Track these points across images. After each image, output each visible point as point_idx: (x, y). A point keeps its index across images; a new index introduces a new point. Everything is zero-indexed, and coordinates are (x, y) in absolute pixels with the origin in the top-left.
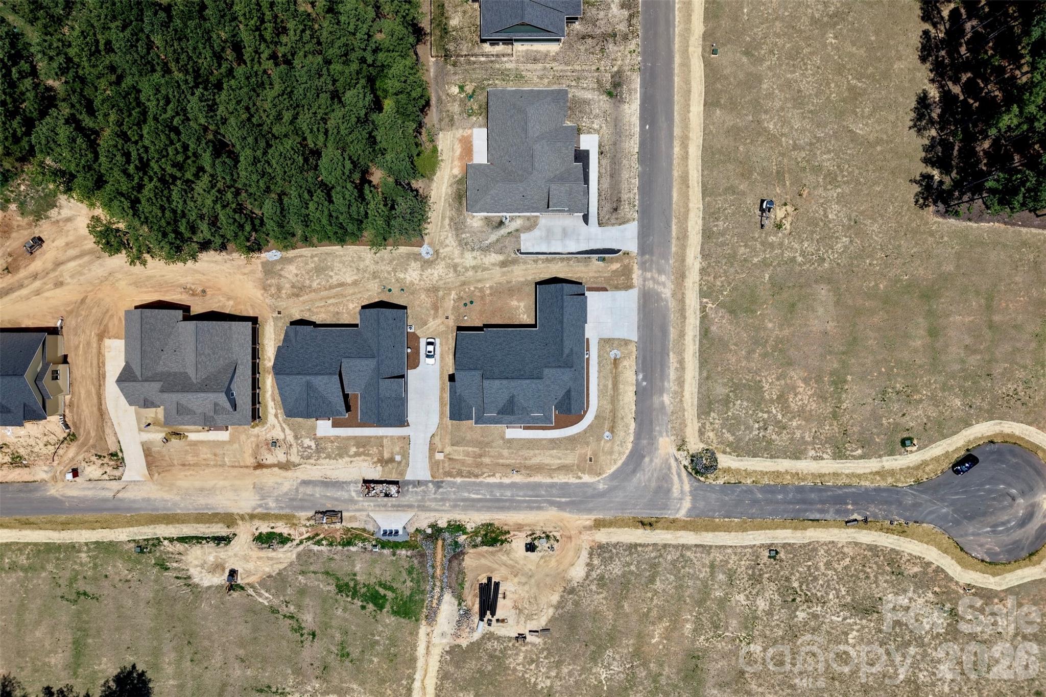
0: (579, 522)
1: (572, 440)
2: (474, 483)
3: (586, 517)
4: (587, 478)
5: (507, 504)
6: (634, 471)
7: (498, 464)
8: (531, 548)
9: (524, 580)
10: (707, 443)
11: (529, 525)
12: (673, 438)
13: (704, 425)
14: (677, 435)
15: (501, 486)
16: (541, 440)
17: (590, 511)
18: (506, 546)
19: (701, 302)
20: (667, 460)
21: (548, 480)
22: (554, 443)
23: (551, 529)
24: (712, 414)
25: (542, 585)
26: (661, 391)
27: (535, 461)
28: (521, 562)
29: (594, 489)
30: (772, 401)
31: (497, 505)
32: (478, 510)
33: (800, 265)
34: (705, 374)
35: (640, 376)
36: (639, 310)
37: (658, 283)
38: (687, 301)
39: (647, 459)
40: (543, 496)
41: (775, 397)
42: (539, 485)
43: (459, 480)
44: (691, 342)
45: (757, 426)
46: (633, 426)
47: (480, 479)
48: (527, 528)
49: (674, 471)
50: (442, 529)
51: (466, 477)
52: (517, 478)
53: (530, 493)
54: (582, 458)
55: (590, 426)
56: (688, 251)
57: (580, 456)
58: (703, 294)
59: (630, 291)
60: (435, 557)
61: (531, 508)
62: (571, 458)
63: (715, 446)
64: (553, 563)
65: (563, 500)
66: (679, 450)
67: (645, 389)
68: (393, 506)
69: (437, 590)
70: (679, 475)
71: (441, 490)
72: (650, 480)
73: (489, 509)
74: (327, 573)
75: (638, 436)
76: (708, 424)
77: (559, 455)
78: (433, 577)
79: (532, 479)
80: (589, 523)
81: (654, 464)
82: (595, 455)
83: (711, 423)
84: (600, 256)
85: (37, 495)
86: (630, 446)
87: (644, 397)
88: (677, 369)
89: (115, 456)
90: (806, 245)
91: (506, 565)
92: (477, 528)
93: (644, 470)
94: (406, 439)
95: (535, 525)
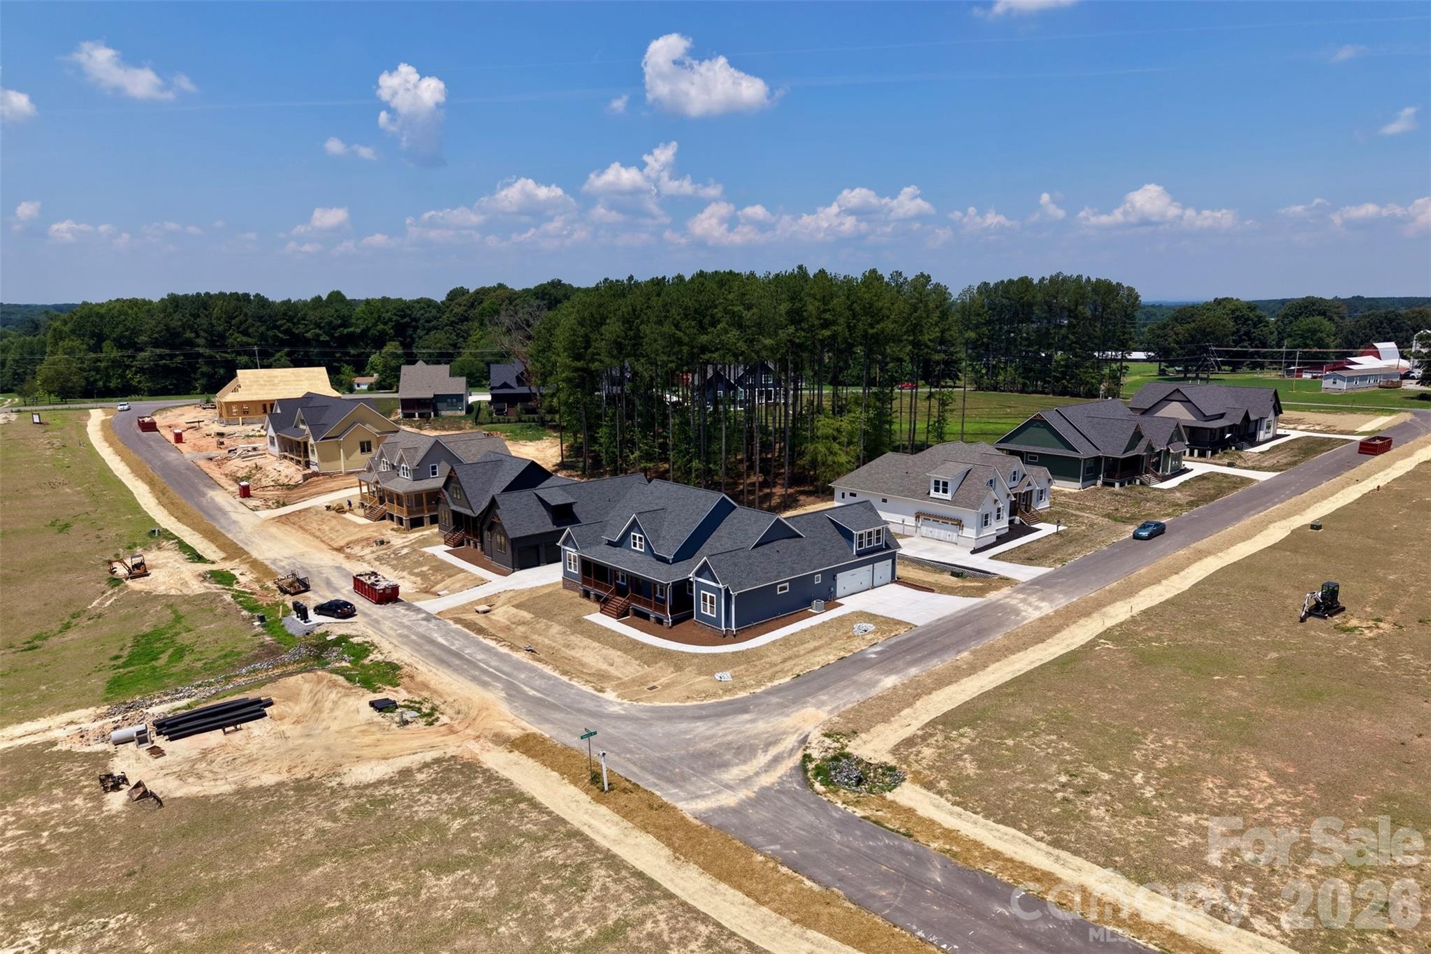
0: (503, 723)
1: (663, 654)
2: (466, 636)
3: (524, 723)
4: (610, 696)
5: (456, 662)
6: (699, 718)
7: (524, 638)
8: (382, 706)
9: (293, 733)
10: (904, 760)
12: (836, 720)
13: (927, 736)
14: (851, 720)
15: (487, 650)
16: (621, 635)
17: (542, 720)
18: (363, 689)
19: (1092, 641)
20: (784, 734)
21: (555, 674)
22: (631, 647)
23: (449, 711)
24: (966, 730)
25: (296, 753)
26: (890, 672)
27: (575, 653)
28: (338, 713)
29: (599, 706)
30: (1147, 766)
31: (445, 656)
32: (419, 651)
33: (1375, 667)
35: (878, 649)
37: (1029, 604)
38: (1065, 633)
39: (747, 717)
40: (516, 678)
41: (1160, 765)
42: (531, 669)
43: (457, 627)
44: (1026, 662)
45: (1063, 779)
46: (783, 680)
47: (480, 638)
48: (426, 695)
50: (347, 642)
51: (469, 629)
52: (521, 656)
53: (507, 669)
54: (640, 681)
55: (714, 655)
56: (1118, 604)
57: (642, 677)
59: (970, 598)
60: (276, 668)
61: (474, 678)
62: (628, 668)
63: (915, 767)
64: (367, 739)
65: (532, 692)
66: (826, 735)
67: (864, 660)
70: (777, 760)
71: (422, 622)
72: (708, 738)
73: (428, 655)
74: (179, 617)
75: (775, 692)
76: (939, 738)
77: (617, 660)
78: (225, 678)
79: (536, 664)
80: (514, 732)
81: (748, 726)
82: (666, 686)
83: (947, 738)
84: (958, 572)
85: (205, 490)
86: (742, 694)
87: (851, 665)
88: (958, 668)
89: (284, 505)
90: (1407, 657)
91: (315, 704)
92: (378, 663)
93: (719, 724)
94: (483, 582)
95: (441, 696)
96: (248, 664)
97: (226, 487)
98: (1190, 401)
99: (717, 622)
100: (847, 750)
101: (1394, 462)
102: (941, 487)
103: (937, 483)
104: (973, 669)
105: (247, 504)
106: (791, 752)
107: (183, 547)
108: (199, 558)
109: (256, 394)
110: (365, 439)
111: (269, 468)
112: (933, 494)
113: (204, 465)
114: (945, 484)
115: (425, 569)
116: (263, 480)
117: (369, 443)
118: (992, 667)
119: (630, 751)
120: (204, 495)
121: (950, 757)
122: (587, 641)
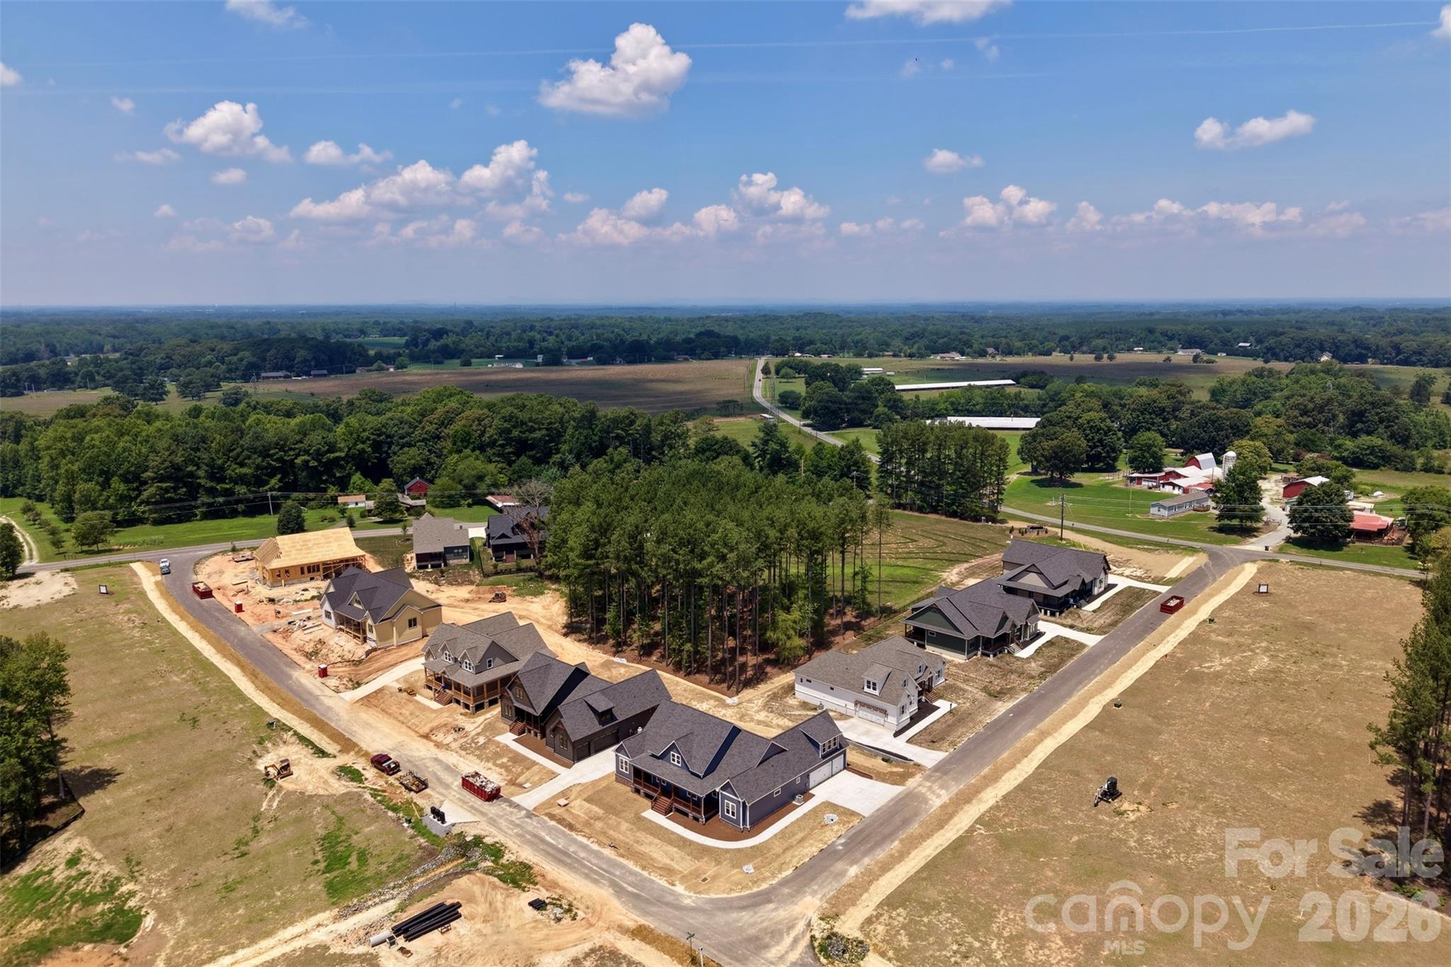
0: (621, 917)
1: (706, 850)
2: (563, 833)
3: (634, 916)
4: (680, 889)
5: (569, 861)
6: (743, 908)
7: (605, 833)
8: (538, 905)
9: (487, 930)
10: (867, 935)
11: (564, 889)
12: (825, 905)
13: (878, 916)
14: (833, 906)
15: (584, 847)
16: (673, 833)
17: (645, 913)
18: (517, 891)
19: (972, 826)
20: (797, 919)
21: (638, 869)
22: (683, 843)
23: (580, 906)
24: (900, 910)
25: (497, 948)
26: (854, 862)
27: (644, 848)
28: (509, 912)
29: (677, 899)
30: (999, 936)
31: (559, 856)
32: (537, 850)
33: (1131, 848)
34: (925, 875)
35: (843, 841)
36: (892, 800)
37: (933, 792)
38: (956, 819)
39: (771, 906)
40: (615, 875)
41: (1006, 934)
42: (622, 867)
43: (553, 823)
44: (932, 848)
45: (955, 947)
46: (790, 872)
47: (573, 834)
48: (559, 891)
49: (793, 934)
50: (482, 843)
51: (562, 825)
52: (608, 852)
53: (604, 866)
54: (696, 874)
55: (739, 850)
56: (989, 790)
57: (696, 870)
58: (979, 821)
59: (896, 787)
60: (438, 867)
61: (587, 876)
62: (684, 864)
63: (875, 941)
64: (539, 935)
65: (630, 889)
66: (822, 919)
67: (836, 852)
69: (395, 892)
70: (796, 941)
71: (527, 820)
72: (752, 925)
74: (340, 819)
75: (785, 883)
76: (886, 916)
77: (676, 855)
78: (408, 879)
79: (621, 860)
80: (631, 924)
81: (774, 914)
82: (714, 878)
83: (891, 917)
84: (888, 757)
85: (287, 669)
86: (764, 886)
87: (828, 856)
88: (892, 856)
89: (359, 684)
90: (1149, 838)
91: (490, 905)
92: (513, 863)
93: (756, 913)
94: (553, 775)
95: (570, 893)
96: (419, 866)
97: (303, 665)
98: (1043, 574)
99: (737, 822)
100: (835, 930)
102: (871, 685)
103: (869, 682)
104: (902, 856)
105: (328, 684)
106: (803, 933)
107: (304, 740)
108: (321, 753)
109: (296, 559)
110: (412, 617)
111: (331, 643)
112: (866, 689)
113: (270, 636)
114: (874, 684)
115: (505, 760)
116: (330, 655)
117: (415, 620)
118: (914, 853)
119: (709, 939)
120: (290, 677)
121: (893, 933)
122: (651, 838)
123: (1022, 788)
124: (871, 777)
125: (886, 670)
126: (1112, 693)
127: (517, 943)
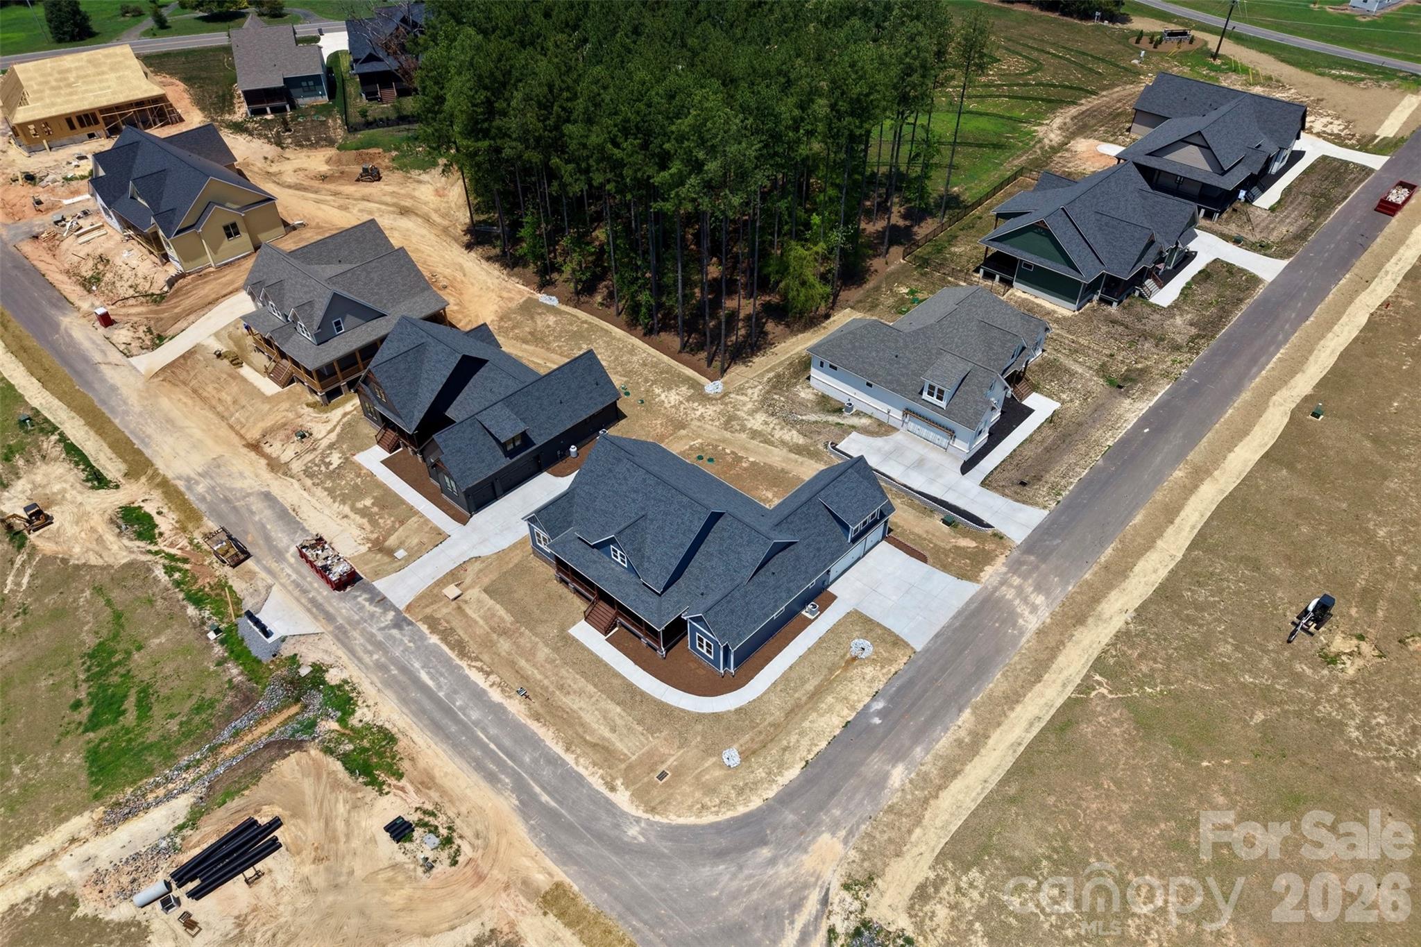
0: (526, 862)
1: (666, 712)
2: (448, 661)
3: (549, 863)
4: (622, 798)
5: (453, 729)
6: (720, 855)
7: (512, 664)
8: (399, 830)
9: (319, 881)
10: (919, 926)
11: (443, 792)
12: (853, 854)
13: (939, 883)
14: (866, 856)
15: (479, 696)
16: (617, 675)
17: (565, 857)
18: (370, 792)
19: (1087, 677)
20: (806, 886)
21: (558, 749)
22: (631, 696)
23: (468, 833)
24: (974, 873)
25: (333, 922)
26: (897, 755)
27: (572, 703)
28: (356, 843)
29: (617, 826)
31: (438, 715)
32: (405, 701)
33: (1349, 741)
34: (1012, 790)
35: (879, 705)
36: (959, 613)
37: (1025, 600)
38: (1061, 660)
39: (765, 852)
40: (521, 764)
42: (534, 742)
43: (434, 639)
44: (1024, 724)
46: (793, 773)
47: (463, 664)
48: (435, 795)
49: (801, 919)
50: (324, 682)
51: (448, 644)
52: (515, 707)
53: (507, 742)
54: (651, 761)
55: (717, 717)
56: (1113, 595)
57: (650, 754)
58: (1099, 665)
59: (965, 583)
60: (258, 723)
61: (479, 767)
62: (632, 740)
64: (398, 897)
65: (545, 798)
66: (846, 887)
67: (870, 729)
68: (313, 601)
69: (190, 776)
71: (395, 632)
72: (734, 896)
73: (420, 713)
74: (118, 616)
75: (787, 796)
76: (949, 887)
77: (619, 722)
78: (211, 749)
79: (534, 726)
80: (542, 880)
81: (771, 872)
82: (679, 772)
83: (958, 889)
84: (951, 516)
85: (53, 312)
86: (756, 803)
87: (857, 739)
88: (959, 742)
89: (160, 340)
90: (1381, 720)
91: (327, 824)
92: (368, 727)
93: (741, 868)
94: (440, 537)
95: (451, 801)
96: (228, 721)
97: (78, 303)
98: (1209, 148)
99: (717, 664)
100: (868, 914)
101: (1410, 232)
102: (936, 393)
103: (932, 387)
104: (973, 746)
105: (115, 339)
106: (817, 919)
107: (74, 452)
108: (98, 480)
109: (53, 104)
110: (228, 221)
111: (118, 261)
112: (925, 396)
113: (28, 248)
114: (941, 392)
115: (368, 502)
116: (118, 284)
117: (234, 225)
118: (995, 736)
119: (663, 925)
120: (55, 327)
121: (963, 926)
122: (582, 682)
123: (1166, 592)
124: (924, 559)
125: (963, 367)
126: (1304, 384)
127: (362, 913)
